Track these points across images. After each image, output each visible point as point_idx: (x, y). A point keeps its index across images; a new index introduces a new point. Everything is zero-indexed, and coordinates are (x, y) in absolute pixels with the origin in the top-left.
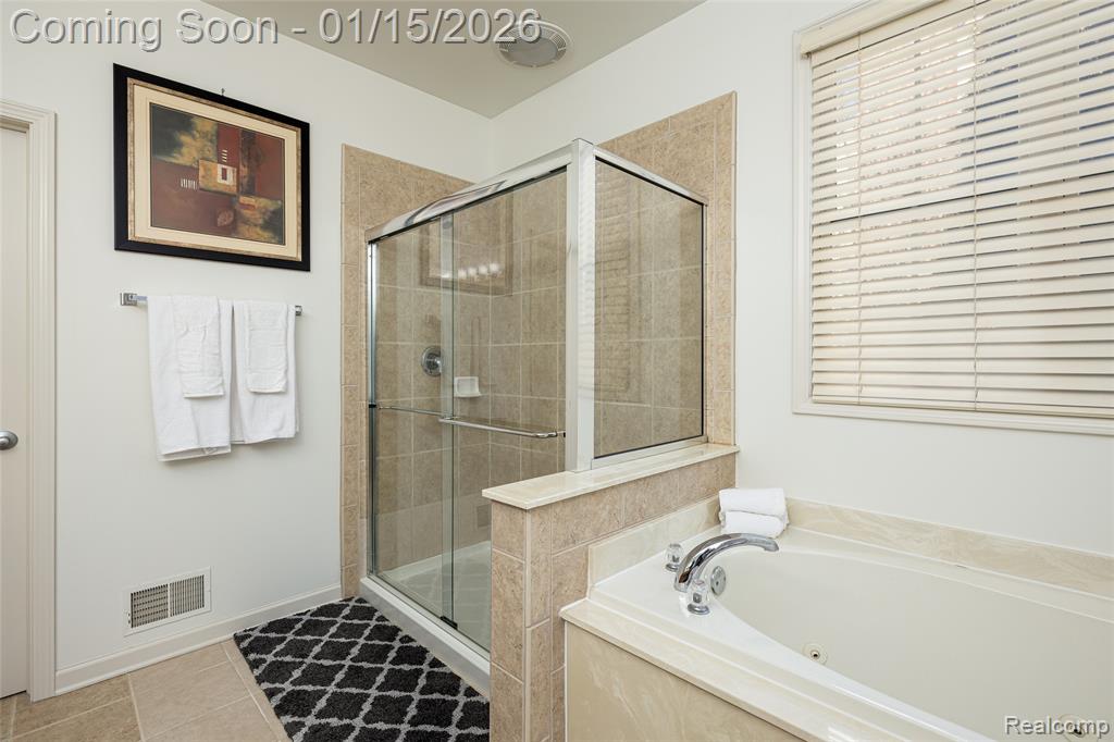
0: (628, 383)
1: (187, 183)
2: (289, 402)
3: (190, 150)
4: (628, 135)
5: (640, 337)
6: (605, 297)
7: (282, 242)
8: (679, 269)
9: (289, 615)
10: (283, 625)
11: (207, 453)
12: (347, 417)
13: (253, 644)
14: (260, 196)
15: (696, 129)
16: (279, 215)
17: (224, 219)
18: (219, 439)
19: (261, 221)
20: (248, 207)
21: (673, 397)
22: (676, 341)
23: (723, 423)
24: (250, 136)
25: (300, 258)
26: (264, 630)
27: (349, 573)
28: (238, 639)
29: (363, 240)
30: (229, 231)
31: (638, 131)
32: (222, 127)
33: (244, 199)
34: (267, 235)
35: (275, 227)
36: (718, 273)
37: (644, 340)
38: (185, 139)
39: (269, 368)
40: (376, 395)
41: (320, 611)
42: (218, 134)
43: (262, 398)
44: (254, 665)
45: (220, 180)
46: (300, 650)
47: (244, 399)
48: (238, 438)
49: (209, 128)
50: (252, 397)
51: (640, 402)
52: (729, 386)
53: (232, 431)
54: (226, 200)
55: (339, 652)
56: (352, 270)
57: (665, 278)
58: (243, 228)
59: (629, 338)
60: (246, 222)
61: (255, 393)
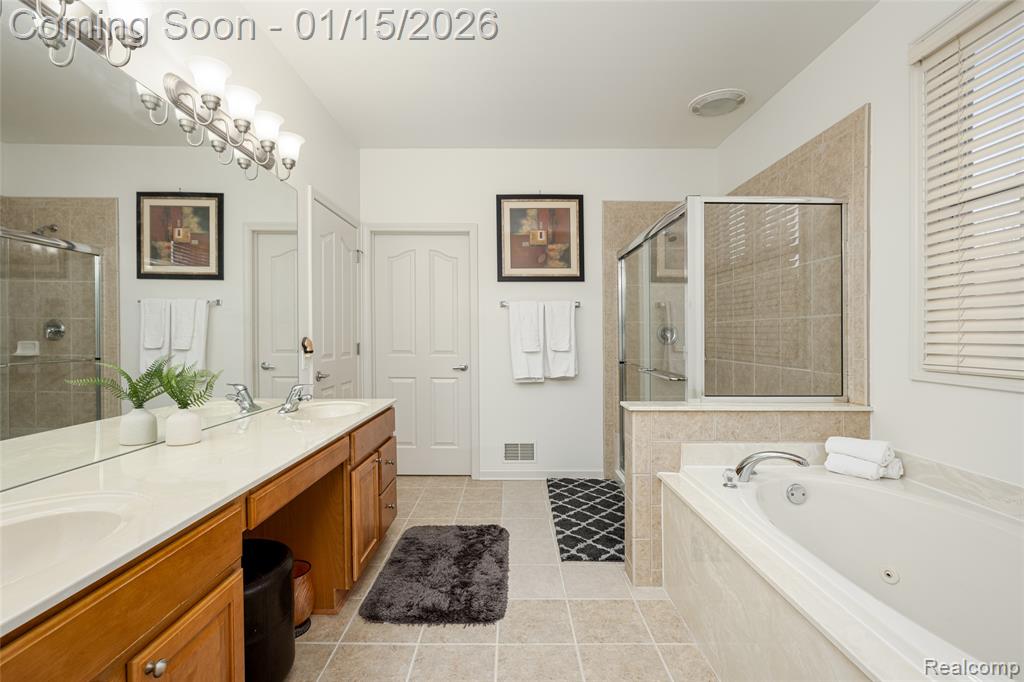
0: (797, 352)
1: (526, 244)
2: (572, 356)
3: (527, 226)
4: (796, 151)
5: (805, 315)
6: (783, 283)
7: (569, 267)
8: (828, 258)
9: (574, 478)
10: (571, 481)
11: (534, 381)
12: (606, 369)
13: (553, 485)
14: (558, 243)
15: (840, 140)
16: (568, 251)
17: (541, 259)
18: (538, 374)
19: (558, 257)
20: (552, 250)
21: (826, 364)
22: (827, 318)
23: (859, 387)
24: (552, 211)
25: (578, 274)
26: (560, 480)
27: (608, 464)
28: (548, 481)
29: (616, 258)
30: (543, 265)
31: (802, 147)
32: (540, 211)
33: (550, 247)
34: (562, 264)
35: (565, 259)
36: (855, 260)
37: (808, 317)
38: (524, 221)
39: (562, 339)
40: (624, 356)
41: (589, 481)
42: (538, 215)
43: (559, 354)
44: (550, 492)
45: (539, 239)
46: (573, 492)
47: (550, 355)
48: (547, 375)
49: (534, 213)
50: (553, 353)
51: (805, 367)
52: (865, 355)
53: (544, 371)
54: (542, 249)
55: (589, 498)
56: (610, 278)
57: (819, 266)
58: (550, 263)
59: (798, 315)
60: (551, 259)
61: (555, 351)
